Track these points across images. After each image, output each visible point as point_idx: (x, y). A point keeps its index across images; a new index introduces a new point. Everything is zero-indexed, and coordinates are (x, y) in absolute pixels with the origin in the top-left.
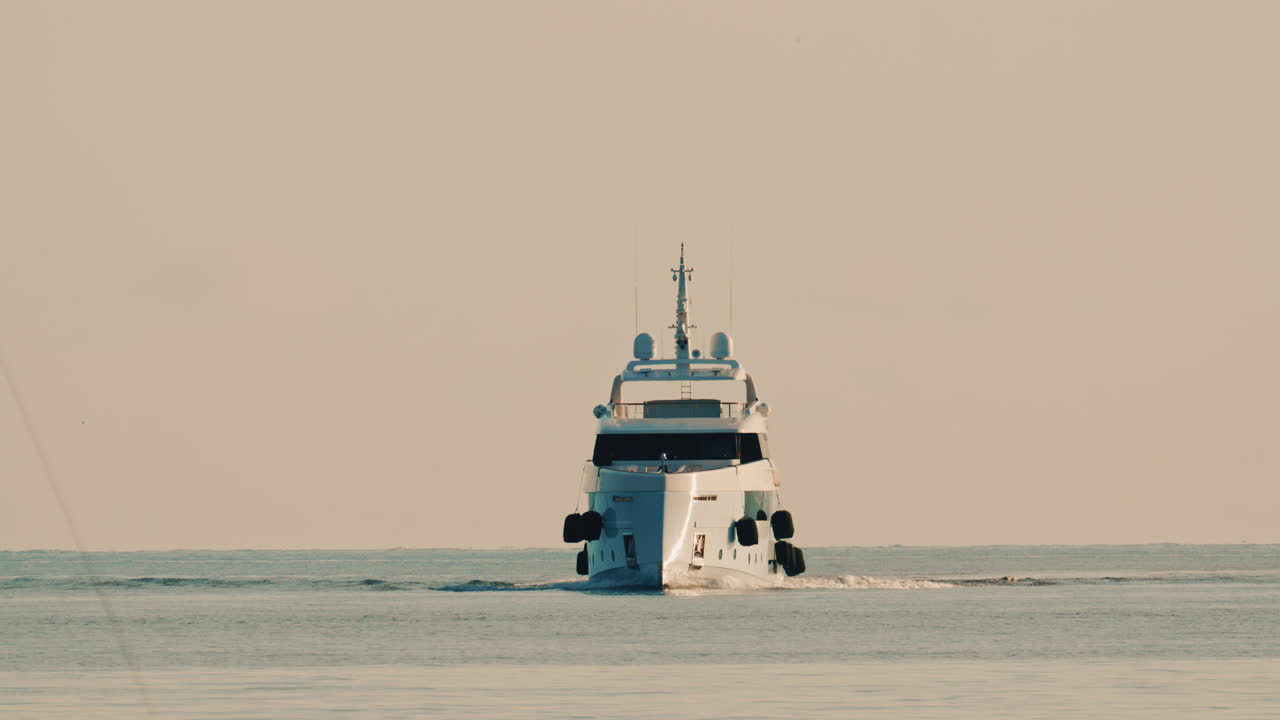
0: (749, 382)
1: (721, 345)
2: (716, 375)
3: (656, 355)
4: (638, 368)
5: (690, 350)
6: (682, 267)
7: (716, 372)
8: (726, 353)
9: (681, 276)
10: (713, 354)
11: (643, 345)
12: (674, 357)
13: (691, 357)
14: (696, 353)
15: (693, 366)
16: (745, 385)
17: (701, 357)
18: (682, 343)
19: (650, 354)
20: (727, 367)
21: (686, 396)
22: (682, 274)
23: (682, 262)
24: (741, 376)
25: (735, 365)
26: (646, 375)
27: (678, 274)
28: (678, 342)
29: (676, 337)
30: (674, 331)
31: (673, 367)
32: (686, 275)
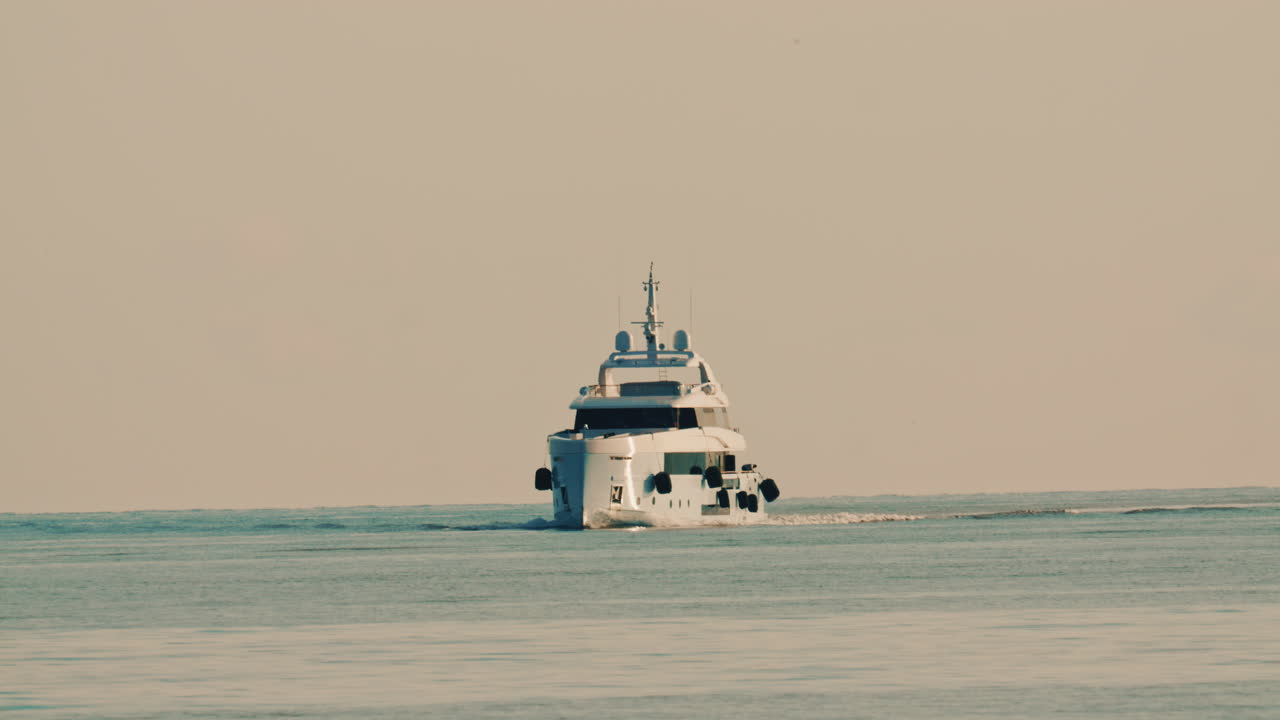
0: (701, 367)
1: (681, 340)
2: (673, 363)
3: (633, 348)
4: (617, 358)
5: (658, 344)
6: (651, 281)
7: (674, 360)
8: (686, 346)
9: (650, 287)
10: (675, 347)
11: (622, 341)
12: (645, 349)
13: (658, 349)
14: (662, 346)
15: (659, 356)
16: (699, 371)
17: (665, 349)
18: (651, 339)
19: (628, 347)
20: (686, 357)
21: (663, 379)
22: (651, 286)
23: (651, 276)
24: (694, 363)
25: (691, 355)
26: (620, 363)
27: (648, 286)
28: (647, 338)
29: (645, 333)
30: (643, 329)
31: (645, 356)
32: (654, 286)
